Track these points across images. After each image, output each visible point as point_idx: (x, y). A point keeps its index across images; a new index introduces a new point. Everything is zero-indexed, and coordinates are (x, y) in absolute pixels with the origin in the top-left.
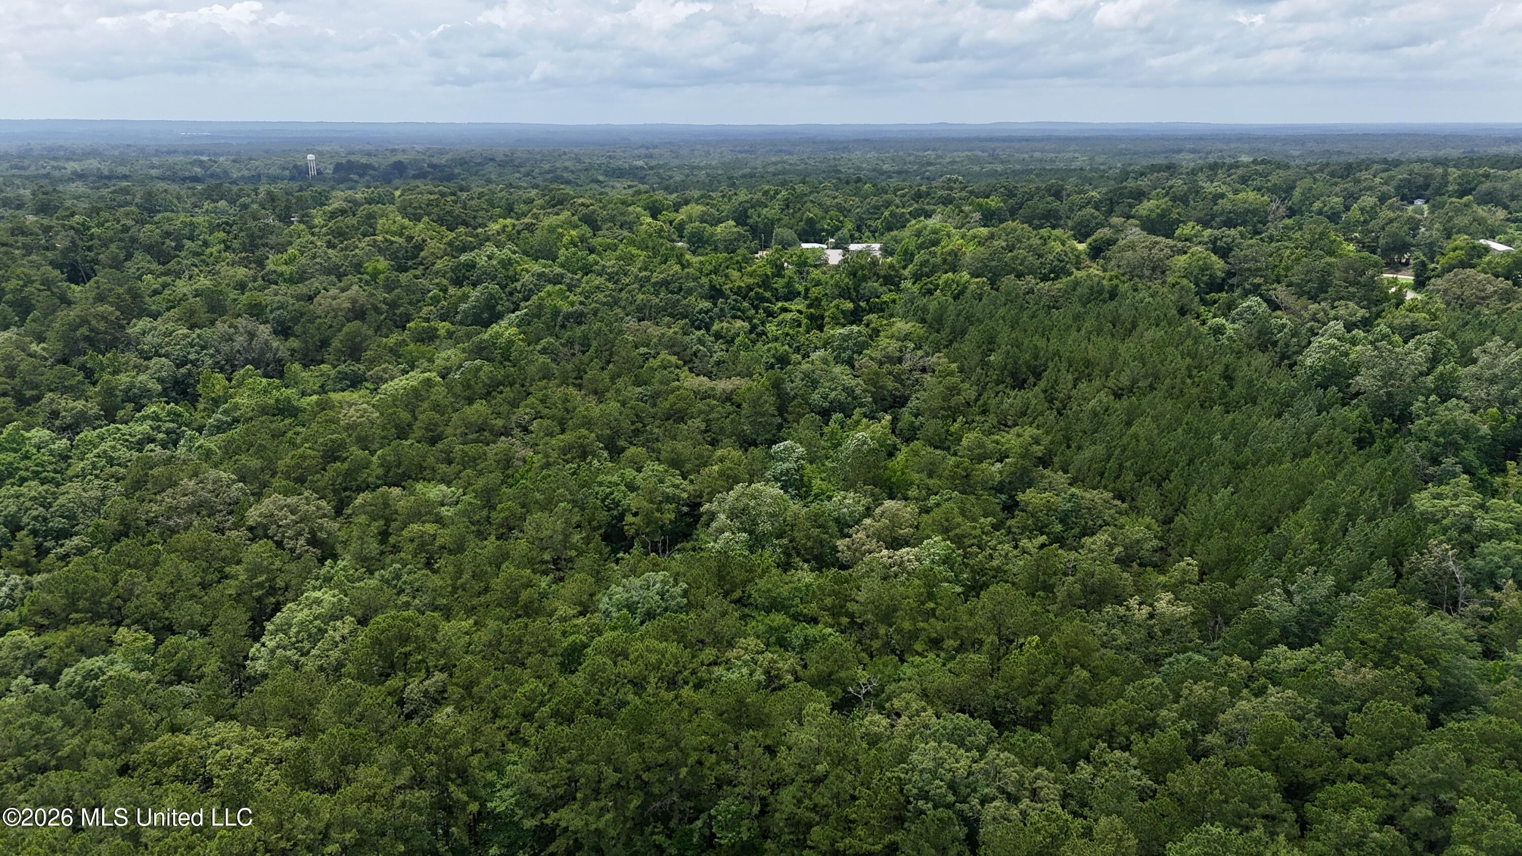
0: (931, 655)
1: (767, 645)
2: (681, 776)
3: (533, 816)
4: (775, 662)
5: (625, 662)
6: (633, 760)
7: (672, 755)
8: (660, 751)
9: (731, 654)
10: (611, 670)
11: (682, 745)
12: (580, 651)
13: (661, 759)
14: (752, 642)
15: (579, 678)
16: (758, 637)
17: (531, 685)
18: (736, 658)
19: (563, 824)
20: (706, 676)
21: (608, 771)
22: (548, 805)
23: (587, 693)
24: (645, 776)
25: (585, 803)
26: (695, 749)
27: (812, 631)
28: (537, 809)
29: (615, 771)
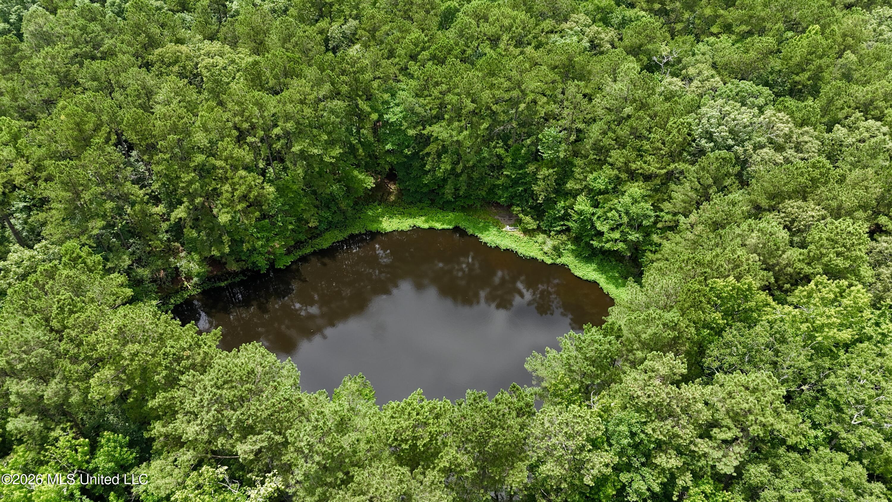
0: (724, 37)
1: (594, 22)
2: (520, 109)
3: (415, 127)
4: (599, 33)
5: (485, 24)
6: (486, 96)
7: (515, 93)
8: (507, 91)
9: (565, 26)
10: (474, 29)
11: (523, 87)
12: (454, 14)
13: (506, 96)
14: (582, 17)
15: (452, 33)
16: (587, 14)
17: (415, 34)
18: (569, 29)
19: (435, 134)
20: (544, 40)
21: (468, 102)
22: (425, 121)
23: (457, 45)
24: (494, 108)
25: (450, 122)
26: (532, 92)
27: (630, 13)
28: (418, 123)
29: (472, 102)
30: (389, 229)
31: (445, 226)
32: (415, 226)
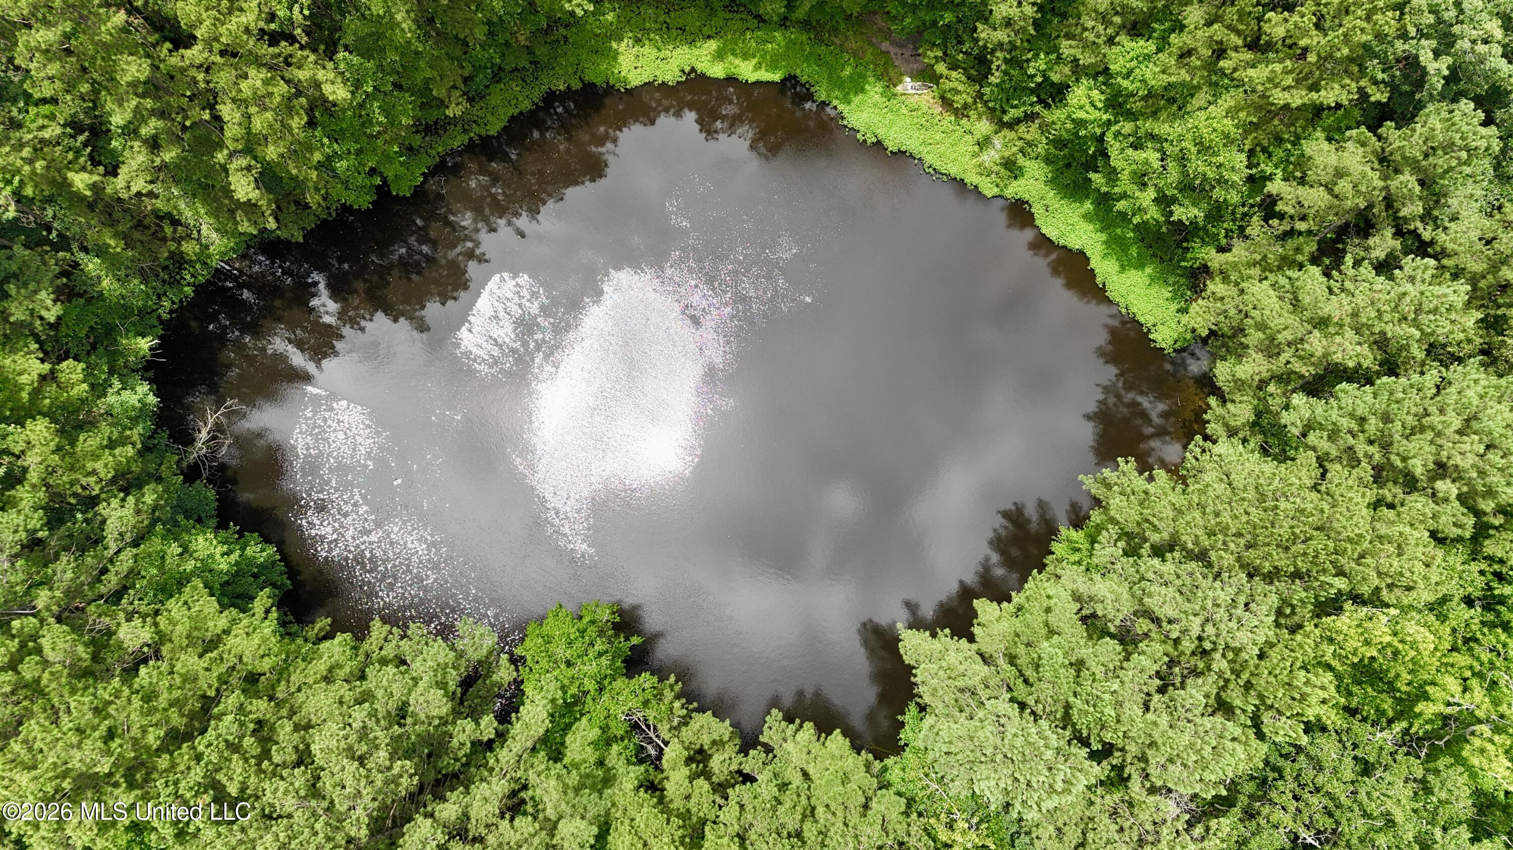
30: (635, 79)
31: (765, 75)
32: (693, 70)
